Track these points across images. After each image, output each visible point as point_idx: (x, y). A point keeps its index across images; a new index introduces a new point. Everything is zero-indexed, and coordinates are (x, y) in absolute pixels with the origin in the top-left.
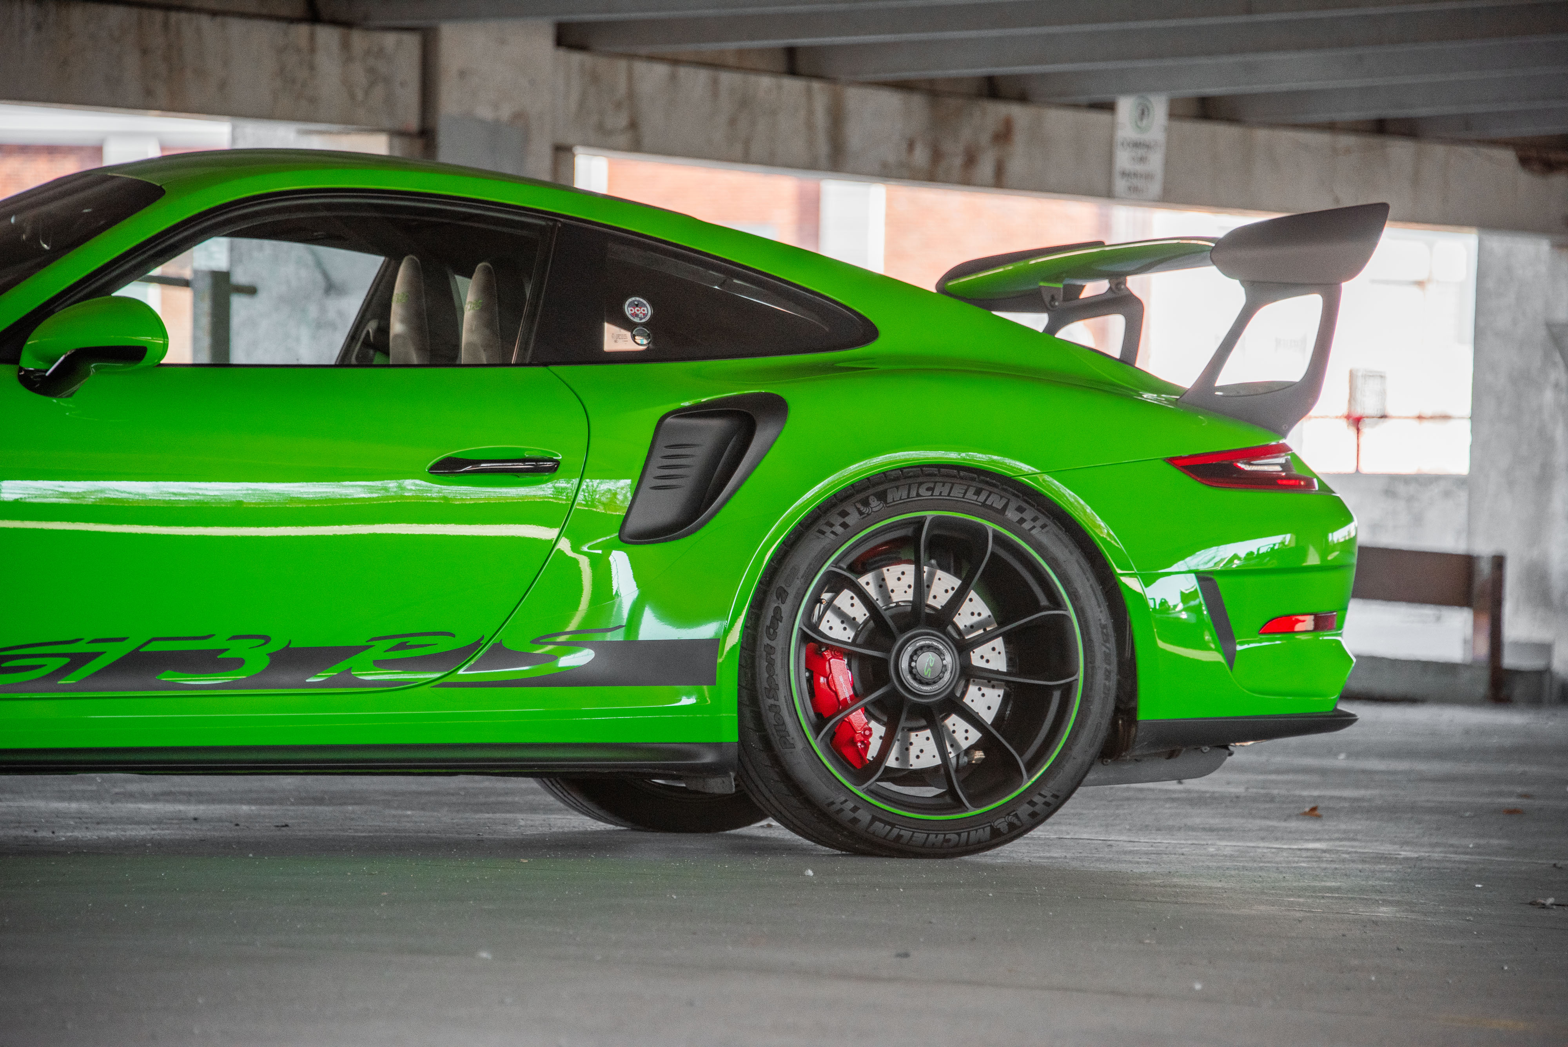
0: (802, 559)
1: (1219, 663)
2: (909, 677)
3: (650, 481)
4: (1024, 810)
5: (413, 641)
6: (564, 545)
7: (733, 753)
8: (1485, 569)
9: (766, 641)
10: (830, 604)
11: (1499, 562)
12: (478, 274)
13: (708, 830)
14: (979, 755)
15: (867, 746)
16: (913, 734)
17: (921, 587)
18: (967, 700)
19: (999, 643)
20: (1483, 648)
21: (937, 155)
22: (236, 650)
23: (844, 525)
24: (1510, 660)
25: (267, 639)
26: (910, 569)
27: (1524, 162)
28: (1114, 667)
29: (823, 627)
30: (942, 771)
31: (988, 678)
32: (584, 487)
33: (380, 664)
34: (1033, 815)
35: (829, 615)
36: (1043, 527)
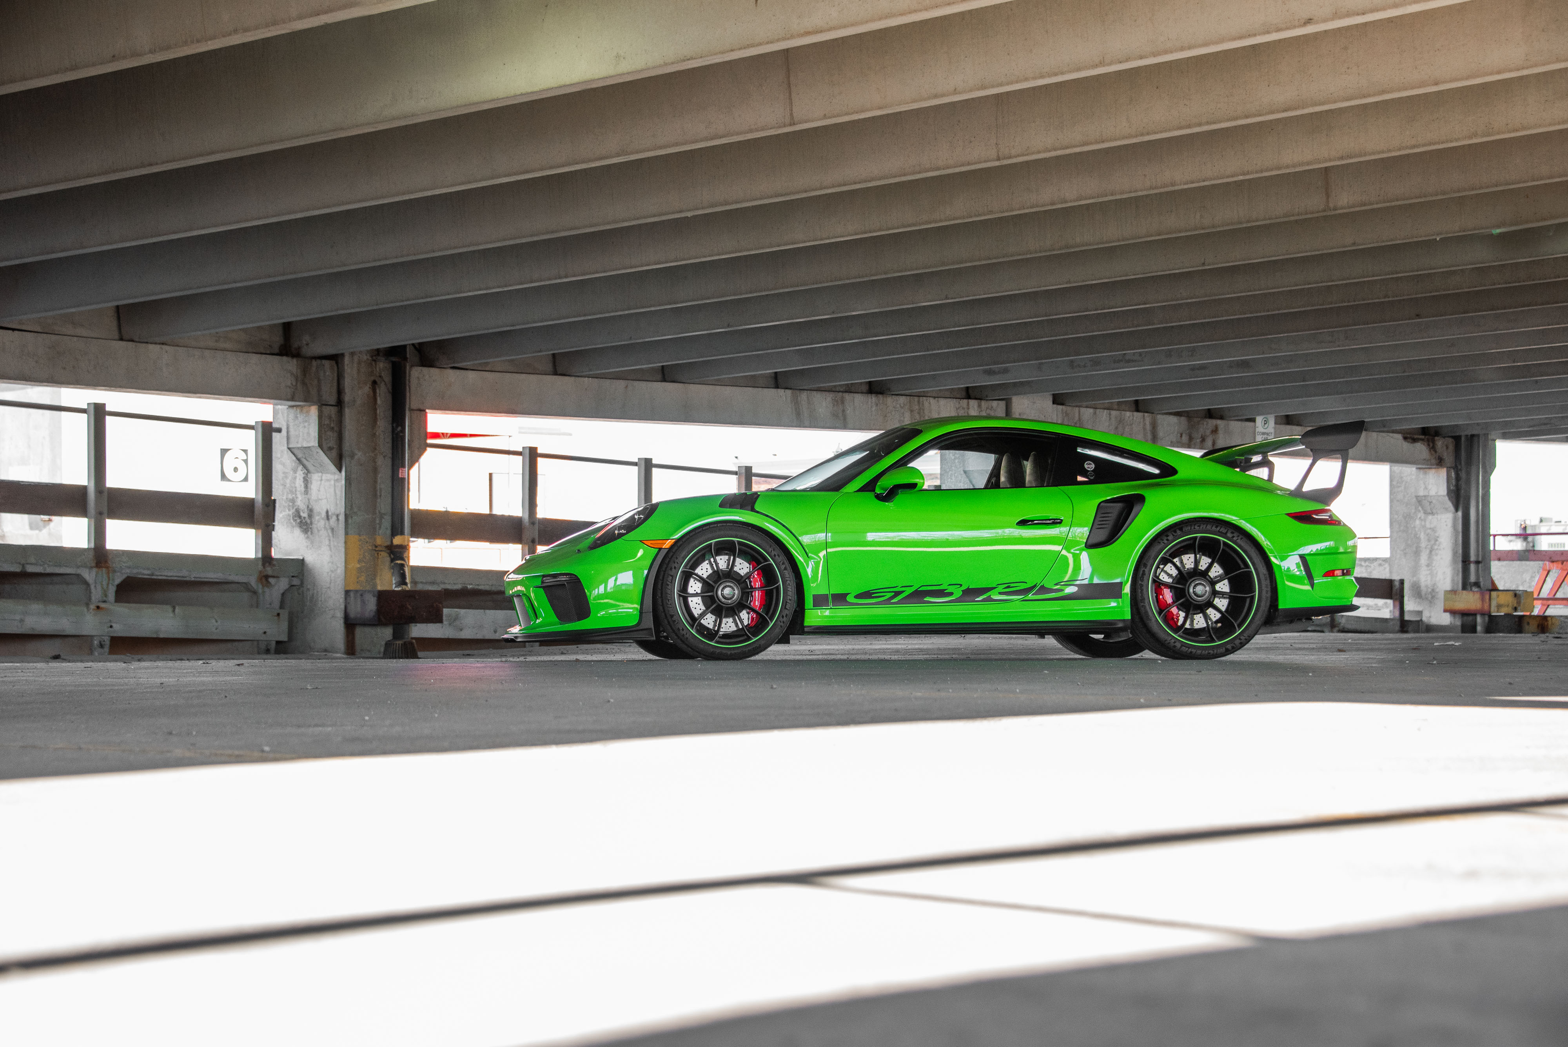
0: (1152, 553)
1: (1309, 590)
2: (1193, 595)
3: (1096, 526)
4: (1237, 642)
5: (1012, 585)
6: (1064, 552)
7: (1129, 624)
8: (1397, 584)
9: (1140, 582)
10: (1162, 570)
11: (1402, 582)
12: (1031, 459)
13: (1120, 656)
14: (1219, 625)
15: (1178, 620)
16: (1195, 616)
17: (1197, 562)
18: (1215, 603)
19: (1226, 582)
20: (1397, 613)
21: (1191, 439)
22: (950, 589)
23: (1167, 540)
24: (1407, 618)
25: (961, 585)
26: (1192, 556)
27: (1405, 438)
28: (1269, 589)
29: (1161, 577)
30: (1206, 629)
31: (1222, 595)
32: (1071, 530)
33: (1000, 593)
34: (1241, 643)
35: (1162, 573)
36: (1242, 539)
